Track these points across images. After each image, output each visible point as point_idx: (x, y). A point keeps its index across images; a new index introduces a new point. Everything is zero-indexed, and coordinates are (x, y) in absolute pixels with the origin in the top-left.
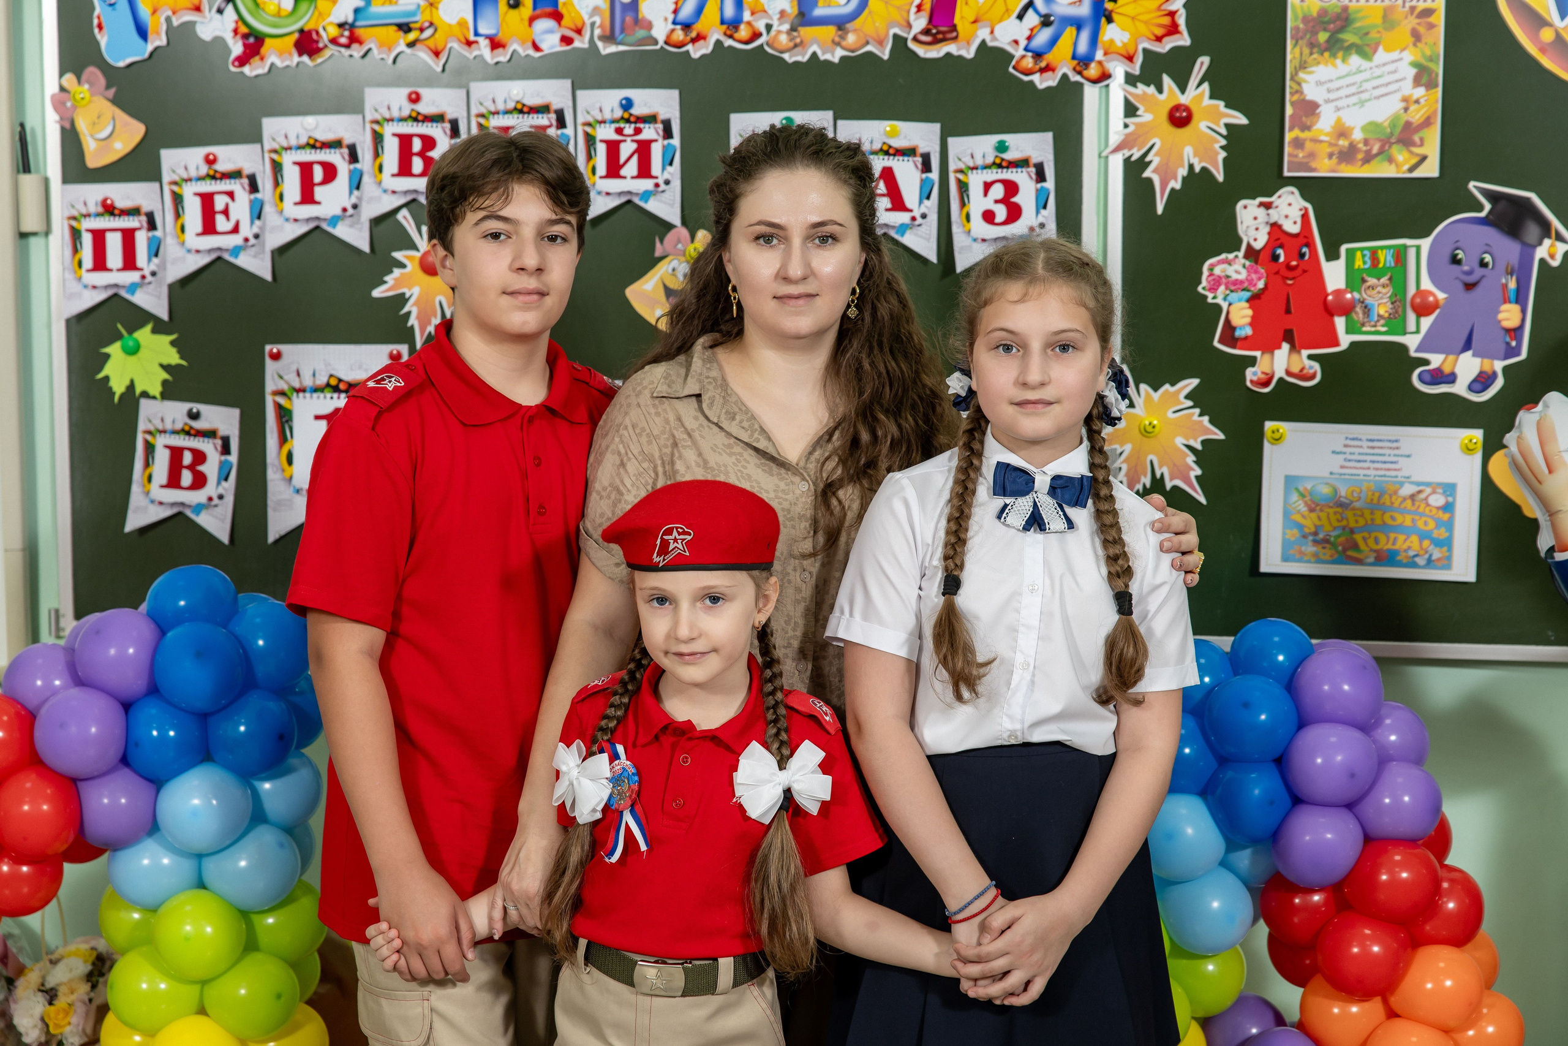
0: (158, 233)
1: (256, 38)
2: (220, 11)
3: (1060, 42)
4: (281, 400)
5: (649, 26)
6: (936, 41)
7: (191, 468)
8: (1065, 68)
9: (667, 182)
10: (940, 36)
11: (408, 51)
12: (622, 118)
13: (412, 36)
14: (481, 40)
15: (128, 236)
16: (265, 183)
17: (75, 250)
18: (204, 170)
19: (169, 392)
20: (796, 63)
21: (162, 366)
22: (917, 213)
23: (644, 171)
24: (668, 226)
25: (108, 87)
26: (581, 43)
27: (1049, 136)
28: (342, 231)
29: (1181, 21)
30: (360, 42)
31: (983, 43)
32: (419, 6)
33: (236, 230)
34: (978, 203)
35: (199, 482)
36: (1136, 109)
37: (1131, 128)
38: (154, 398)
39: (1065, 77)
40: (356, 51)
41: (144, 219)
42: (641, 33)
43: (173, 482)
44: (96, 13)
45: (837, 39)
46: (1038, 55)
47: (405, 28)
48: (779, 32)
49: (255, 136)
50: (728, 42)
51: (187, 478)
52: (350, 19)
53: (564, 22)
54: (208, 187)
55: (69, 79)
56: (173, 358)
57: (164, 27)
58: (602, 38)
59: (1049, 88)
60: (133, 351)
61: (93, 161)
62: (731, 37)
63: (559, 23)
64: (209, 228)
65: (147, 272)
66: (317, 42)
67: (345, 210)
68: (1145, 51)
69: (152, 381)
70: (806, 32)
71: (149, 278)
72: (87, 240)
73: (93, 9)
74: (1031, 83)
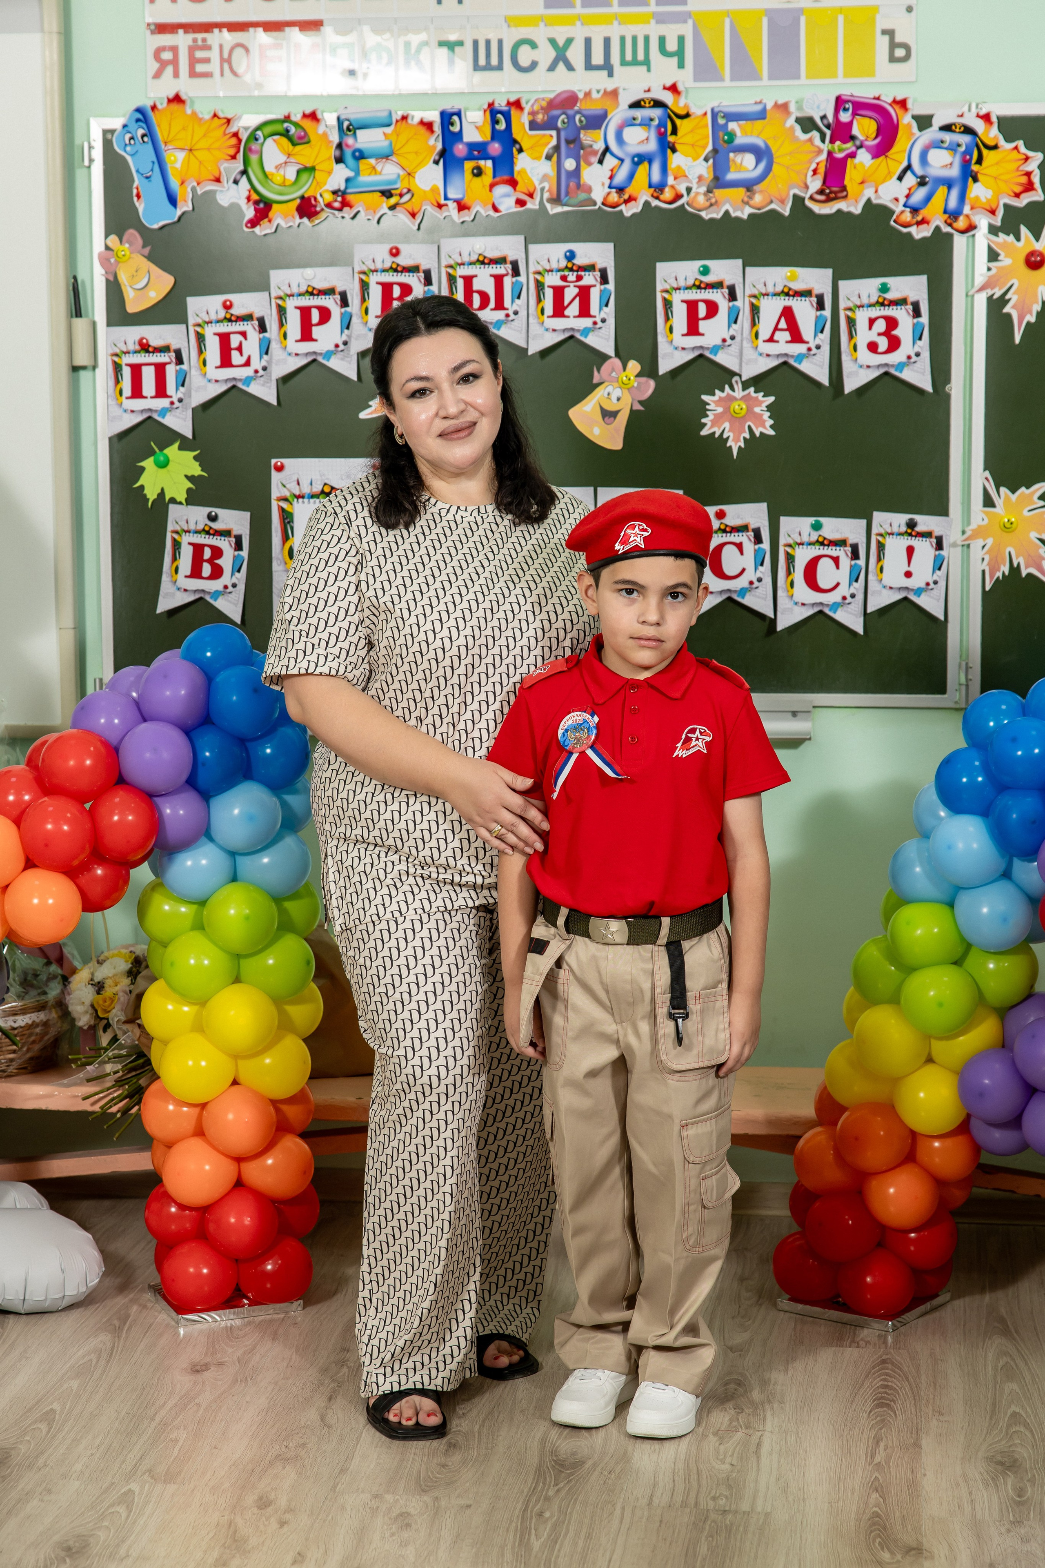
0: (185, 367)
1: (265, 203)
2: (236, 182)
3: (934, 199)
4: (284, 505)
5: (589, 190)
6: (829, 200)
7: (210, 561)
8: (938, 221)
9: (603, 321)
10: (833, 195)
11: (390, 213)
12: (566, 267)
13: (393, 201)
14: (450, 203)
15: (160, 370)
16: (272, 324)
17: (117, 382)
18: (222, 314)
19: (193, 499)
20: (712, 220)
21: (186, 476)
22: (812, 345)
23: (585, 311)
24: (604, 357)
25: (144, 246)
26: (532, 205)
27: (924, 279)
28: (334, 363)
29: (1036, 179)
30: (351, 207)
31: (869, 200)
32: (399, 176)
33: (247, 363)
34: (864, 336)
35: (217, 573)
36: (998, 255)
37: (994, 271)
38: (180, 503)
39: (937, 228)
40: (347, 212)
41: (173, 355)
42: (582, 196)
43: (196, 573)
44: (135, 185)
45: (746, 199)
46: (915, 211)
47: (387, 194)
48: (697, 194)
49: (264, 286)
50: (655, 203)
51: (207, 569)
52: (343, 188)
53: (518, 188)
54: (224, 328)
55: (113, 240)
56: (196, 470)
57: (191, 196)
58: (550, 200)
59: (924, 239)
60: (163, 465)
61: (132, 308)
62: (657, 198)
63: (515, 189)
64: (226, 362)
65: (175, 399)
66: (315, 206)
67: (337, 346)
68: (1006, 206)
69: (178, 489)
70: (719, 193)
71: (177, 404)
72: (127, 372)
73: (133, 181)
74: (909, 234)
